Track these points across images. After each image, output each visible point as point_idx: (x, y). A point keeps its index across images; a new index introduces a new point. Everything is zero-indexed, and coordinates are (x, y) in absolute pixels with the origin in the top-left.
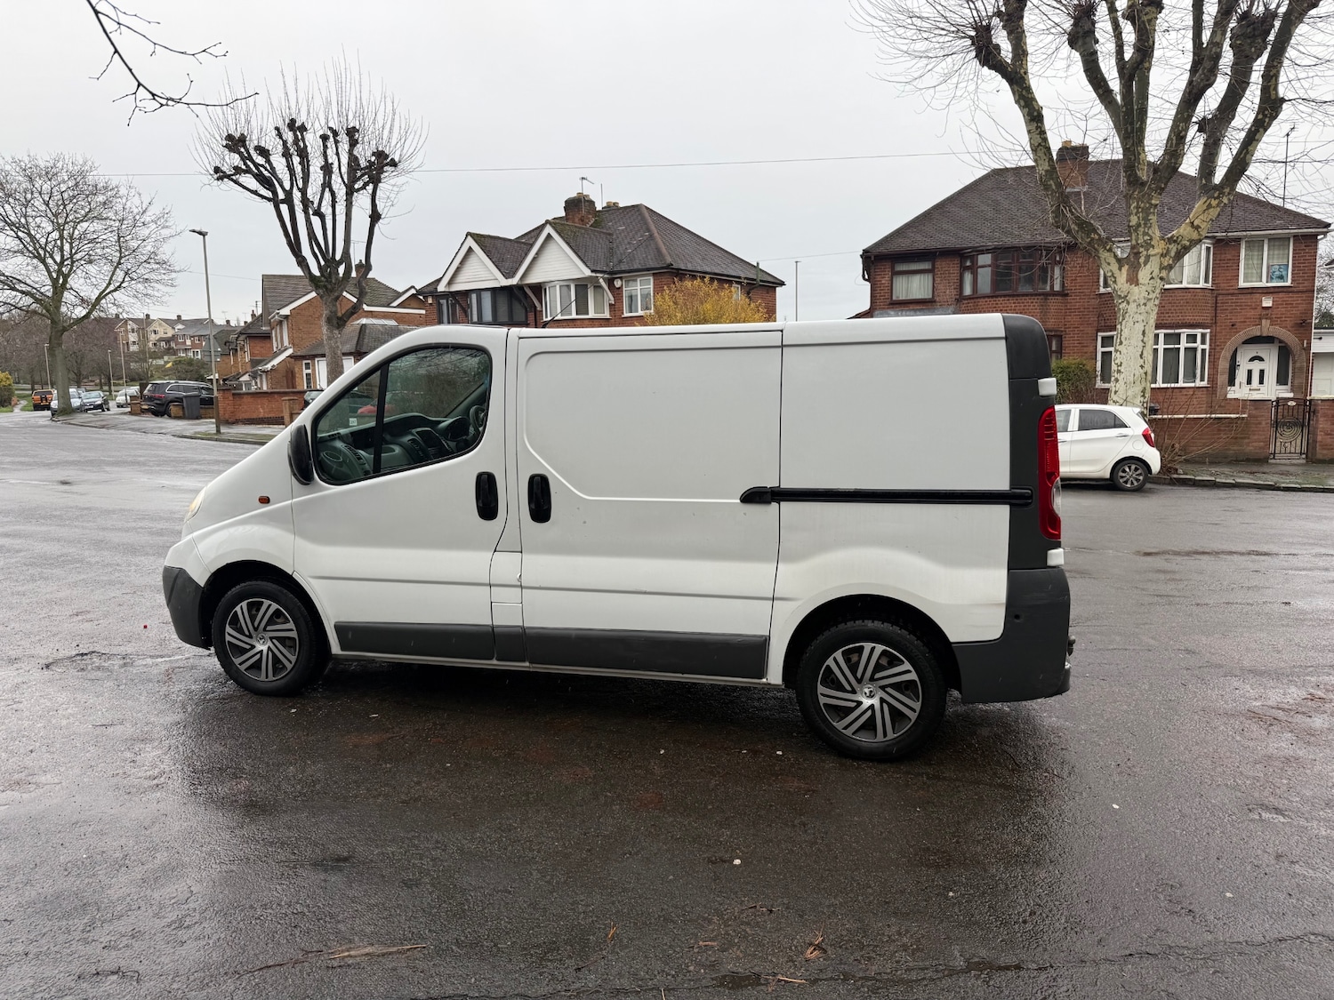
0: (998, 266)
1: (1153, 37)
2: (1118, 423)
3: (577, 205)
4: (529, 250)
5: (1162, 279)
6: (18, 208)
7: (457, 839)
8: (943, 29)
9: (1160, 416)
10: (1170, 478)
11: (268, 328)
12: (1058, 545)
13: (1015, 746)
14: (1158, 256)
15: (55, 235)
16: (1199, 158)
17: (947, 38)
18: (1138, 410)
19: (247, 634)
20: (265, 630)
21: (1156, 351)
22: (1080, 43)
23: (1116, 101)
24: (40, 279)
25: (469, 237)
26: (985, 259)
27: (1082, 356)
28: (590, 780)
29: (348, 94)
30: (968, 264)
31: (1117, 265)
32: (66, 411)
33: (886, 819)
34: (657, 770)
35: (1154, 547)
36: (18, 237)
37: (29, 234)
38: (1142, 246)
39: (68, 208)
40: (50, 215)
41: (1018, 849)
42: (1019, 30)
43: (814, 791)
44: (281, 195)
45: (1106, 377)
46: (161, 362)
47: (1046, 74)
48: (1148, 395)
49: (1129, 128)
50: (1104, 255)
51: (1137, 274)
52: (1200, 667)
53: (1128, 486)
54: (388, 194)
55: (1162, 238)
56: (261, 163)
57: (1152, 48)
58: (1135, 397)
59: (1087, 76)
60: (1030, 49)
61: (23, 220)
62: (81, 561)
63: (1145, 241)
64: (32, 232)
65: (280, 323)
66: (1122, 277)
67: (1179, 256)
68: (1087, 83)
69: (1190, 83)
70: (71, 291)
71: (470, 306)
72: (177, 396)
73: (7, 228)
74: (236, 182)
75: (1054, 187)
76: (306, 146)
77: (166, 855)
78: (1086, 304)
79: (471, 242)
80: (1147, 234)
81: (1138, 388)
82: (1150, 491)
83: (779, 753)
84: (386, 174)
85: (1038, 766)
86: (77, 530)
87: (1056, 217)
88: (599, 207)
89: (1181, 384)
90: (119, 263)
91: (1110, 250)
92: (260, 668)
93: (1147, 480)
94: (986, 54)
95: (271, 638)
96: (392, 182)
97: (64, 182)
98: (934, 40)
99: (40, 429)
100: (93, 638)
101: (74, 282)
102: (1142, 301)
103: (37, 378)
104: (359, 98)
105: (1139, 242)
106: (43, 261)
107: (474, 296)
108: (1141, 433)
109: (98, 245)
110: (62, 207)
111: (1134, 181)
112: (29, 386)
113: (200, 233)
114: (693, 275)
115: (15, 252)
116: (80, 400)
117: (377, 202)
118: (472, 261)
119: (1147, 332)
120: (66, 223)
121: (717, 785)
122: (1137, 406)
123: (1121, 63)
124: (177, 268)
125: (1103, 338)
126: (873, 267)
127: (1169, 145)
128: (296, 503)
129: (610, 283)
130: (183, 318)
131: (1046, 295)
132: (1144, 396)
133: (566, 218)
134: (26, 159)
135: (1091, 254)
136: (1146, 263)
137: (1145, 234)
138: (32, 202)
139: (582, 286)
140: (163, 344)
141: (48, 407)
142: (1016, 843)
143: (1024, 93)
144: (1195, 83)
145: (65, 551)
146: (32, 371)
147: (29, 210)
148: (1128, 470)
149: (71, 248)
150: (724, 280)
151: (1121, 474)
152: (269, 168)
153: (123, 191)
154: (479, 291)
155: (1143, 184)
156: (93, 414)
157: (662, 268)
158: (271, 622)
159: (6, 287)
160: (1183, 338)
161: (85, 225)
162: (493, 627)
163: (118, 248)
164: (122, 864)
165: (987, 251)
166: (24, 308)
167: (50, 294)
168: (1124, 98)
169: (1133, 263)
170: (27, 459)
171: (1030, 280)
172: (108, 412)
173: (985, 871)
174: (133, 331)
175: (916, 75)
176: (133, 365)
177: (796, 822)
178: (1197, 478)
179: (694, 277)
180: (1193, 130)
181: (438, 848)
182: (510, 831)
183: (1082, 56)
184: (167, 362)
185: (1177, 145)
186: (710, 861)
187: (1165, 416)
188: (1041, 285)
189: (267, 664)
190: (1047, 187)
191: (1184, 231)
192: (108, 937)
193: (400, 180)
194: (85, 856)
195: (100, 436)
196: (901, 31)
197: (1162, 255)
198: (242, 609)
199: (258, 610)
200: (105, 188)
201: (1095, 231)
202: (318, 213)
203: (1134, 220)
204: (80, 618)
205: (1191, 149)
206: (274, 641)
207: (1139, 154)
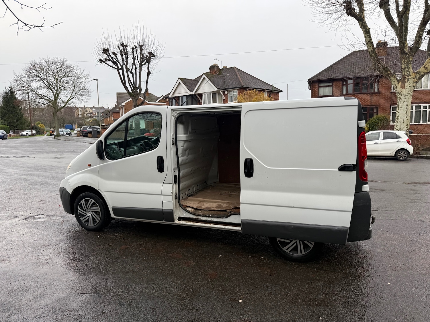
0: (355, 84)
1: (410, 3)
2: (397, 137)
3: (214, 68)
4: (198, 83)
5: (414, 86)
6: (44, 74)
7: (142, 287)
8: (334, 4)
9: (413, 134)
10: (416, 156)
11: (119, 109)
12: (366, 184)
13: (351, 257)
14: (412, 79)
15: (55, 82)
16: (427, 44)
17: (336, 7)
18: (405, 132)
19: (85, 210)
20: (90, 209)
21: (412, 112)
22: (383, 6)
23: (396, 25)
24: (50, 95)
25: (179, 79)
26: (350, 81)
27: (385, 114)
28: (193, 266)
29: (140, 34)
30: (345, 83)
31: (397, 82)
32: (58, 135)
33: (299, 285)
34: (217, 263)
35: (409, 181)
36: (44, 83)
37: (48, 82)
38: (406, 75)
39: (59, 73)
40: (54, 76)
41: (349, 300)
42: (361, 3)
43: (273, 273)
44: (120, 67)
45: (394, 121)
46: (88, 120)
47: (371, 17)
48: (409, 127)
49: (401, 34)
50: (392, 79)
51: (404, 85)
52: (425, 227)
53: (401, 159)
54: (153, 66)
55: (414, 72)
56: (113, 57)
57: (410, 6)
58: (404, 128)
59: (386, 17)
60: (365, 9)
61: (46, 78)
62: (47, 184)
63: (407, 73)
64: (49, 81)
65: (122, 108)
66: (399, 86)
67: (420, 78)
68: (386, 19)
69: (424, 18)
70: (60, 99)
71: (179, 101)
72: (91, 131)
73: (41, 80)
74: (106, 63)
75: (374, 56)
76: (127, 51)
77: (43, 289)
78: (387, 96)
79: (180, 81)
80: (408, 71)
81: (405, 125)
82: (409, 161)
83: (262, 258)
84: (152, 60)
85: (359, 266)
86: (49, 173)
87: (375, 66)
88: (221, 68)
89: (421, 123)
90: (74, 90)
91: (395, 77)
92: (89, 222)
93: (408, 157)
94: (350, 11)
95: (92, 212)
96: (154, 62)
97: (58, 65)
98: (331, 7)
99: (49, 141)
100: (42, 209)
101: (60, 96)
102: (407, 94)
103: (52, 126)
104: (143, 36)
105: (405, 74)
106: (52, 90)
107: (181, 98)
108: (406, 140)
109: (68, 85)
110: (57, 73)
111: (403, 53)
112: (50, 128)
113: (96, 80)
114: (250, 89)
115: (44, 87)
116: (63, 132)
117: (149, 69)
118: (180, 87)
119: (408, 105)
120: (58, 78)
121: (237, 270)
122: (405, 131)
123: (398, 12)
124: (91, 91)
125: (393, 108)
126: (312, 85)
127: (416, 40)
128: (99, 166)
129: (224, 92)
130: (95, 107)
131: (372, 93)
132: (407, 127)
133: (210, 72)
134: (47, 59)
135: (388, 78)
136: (408, 81)
137: (407, 71)
138: (49, 72)
139: (214, 94)
140: (89, 115)
141: (53, 135)
142: (349, 297)
143: (363, 24)
144: (425, 18)
145: (43, 180)
146: (50, 123)
147: (47, 74)
148: (401, 153)
149: (60, 86)
150: (260, 90)
151: (399, 154)
152: (116, 59)
153: (75, 68)
154: (182, 96)
155: (407, 54)
156: (66, 136)
157: (240, 87)
158: (92, 206)
159: (41, 98)
160: (422, 107)
161: (64, 78)
162: (163, 209)
163: (73, 85)
164: (27, 292)
165: (351, 79)
166: (46, 104)
167: (53, 100)
168: (399, 24)
169: (403, 81)
170: (42, 151)
171: (366, 88)
172: (72, 136)
173: (335, 309)
174: (80, 111)
175: (325, 20)
176: (80, 121)
177: (265, 286)
178: (427, 156)
179: (250, 90)
180: (425, 34)
181: (134, 290)
182: (161, 285)
183: (384, 11)
184: (90, 120)
185: (419, 39)
186: (231, 300)
187: (415, 134)
188: (370, 90)
189: (91, 220)
190: (371, 56)
191: (422, 69)
192: (15, 320)
193: (156, 61)
194: (16, 288)
195: (66, 143)
196: (320, 5)
197: (414, 78)
198: (83, 202)
199: (88, 202)
200: (70, 67)
201: (389, 70)
202: (131, 72)
203: (403, 66)
204: (41, 202)
205: (425, 41)
206: (93, 213)
207: (405, 43)
